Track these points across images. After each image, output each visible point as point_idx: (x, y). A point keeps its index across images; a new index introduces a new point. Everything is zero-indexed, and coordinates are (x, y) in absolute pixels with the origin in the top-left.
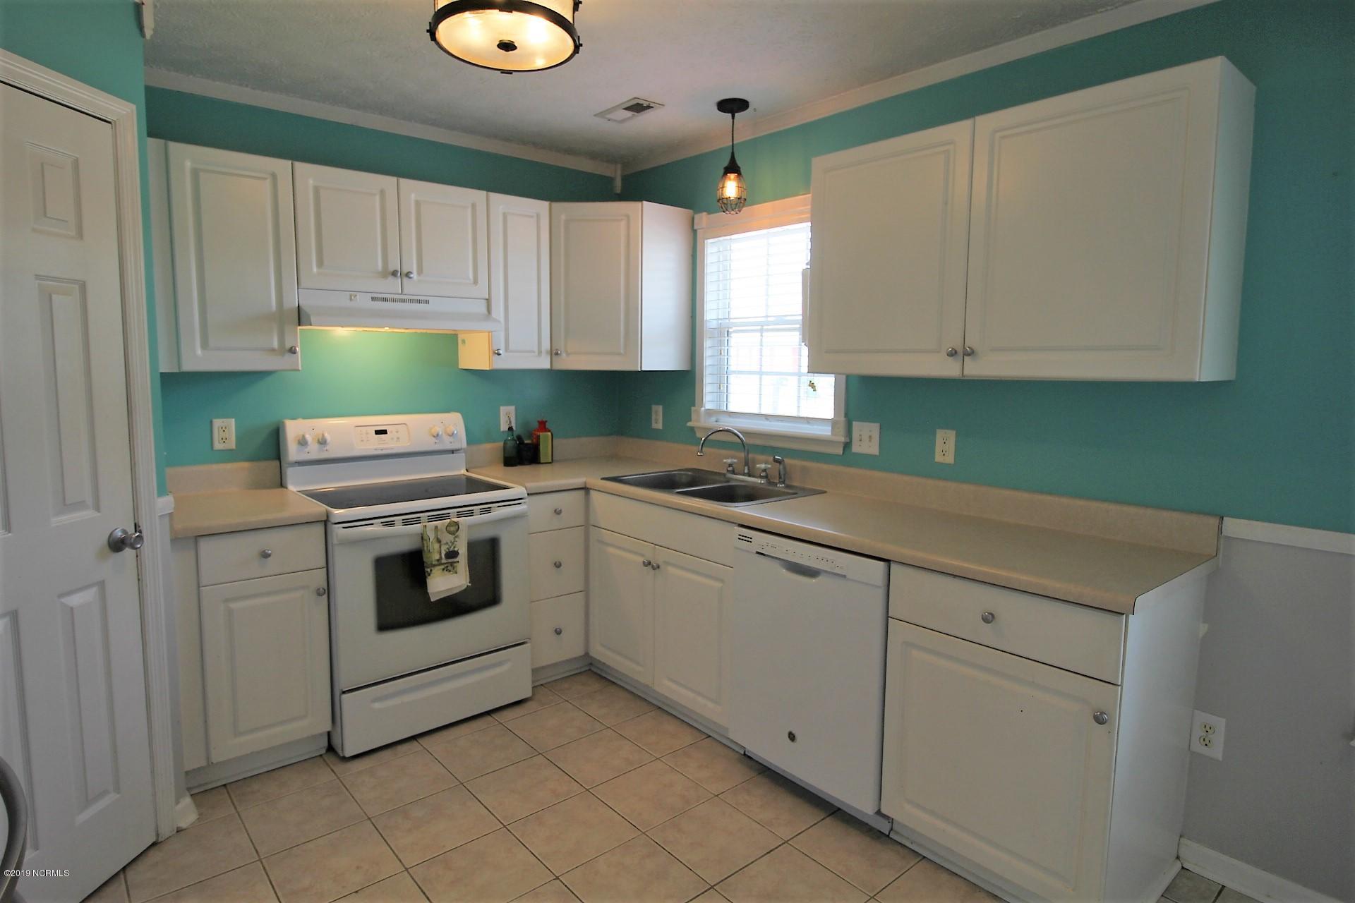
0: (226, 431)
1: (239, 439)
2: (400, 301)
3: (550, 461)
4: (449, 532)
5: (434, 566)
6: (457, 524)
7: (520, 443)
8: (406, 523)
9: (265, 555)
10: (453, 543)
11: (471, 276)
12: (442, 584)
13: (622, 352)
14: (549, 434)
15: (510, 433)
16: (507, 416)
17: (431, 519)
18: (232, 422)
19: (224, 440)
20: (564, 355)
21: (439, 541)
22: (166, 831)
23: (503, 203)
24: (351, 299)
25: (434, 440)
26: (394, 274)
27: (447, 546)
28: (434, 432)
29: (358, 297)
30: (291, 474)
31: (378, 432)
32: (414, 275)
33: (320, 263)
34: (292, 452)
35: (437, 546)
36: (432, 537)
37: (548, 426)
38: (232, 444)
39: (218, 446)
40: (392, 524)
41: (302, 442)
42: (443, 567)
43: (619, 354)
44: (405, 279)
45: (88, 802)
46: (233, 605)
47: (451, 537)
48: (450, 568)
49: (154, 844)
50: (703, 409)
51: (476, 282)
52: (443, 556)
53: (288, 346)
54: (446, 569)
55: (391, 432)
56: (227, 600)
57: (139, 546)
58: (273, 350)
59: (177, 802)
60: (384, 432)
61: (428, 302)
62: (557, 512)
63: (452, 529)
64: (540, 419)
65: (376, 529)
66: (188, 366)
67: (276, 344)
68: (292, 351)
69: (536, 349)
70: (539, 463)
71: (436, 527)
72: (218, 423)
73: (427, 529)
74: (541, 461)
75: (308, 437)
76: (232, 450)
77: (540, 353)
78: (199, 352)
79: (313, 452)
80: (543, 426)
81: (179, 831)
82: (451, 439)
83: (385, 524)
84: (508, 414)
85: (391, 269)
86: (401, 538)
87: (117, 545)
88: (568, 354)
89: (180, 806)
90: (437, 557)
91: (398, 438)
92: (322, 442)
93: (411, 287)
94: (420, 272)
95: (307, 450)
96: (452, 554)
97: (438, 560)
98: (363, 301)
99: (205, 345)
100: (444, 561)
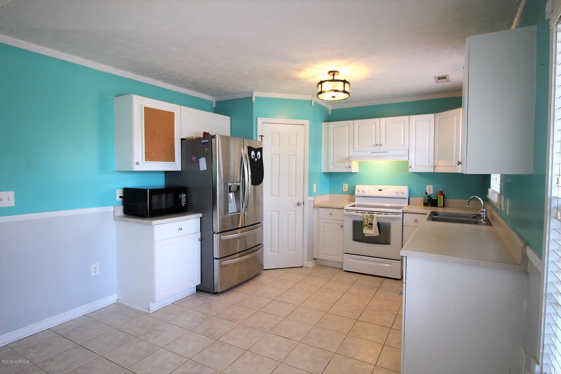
0: (346, 187)
1: (348, 189)
2: (379, 152)
3: (442, 206)
4: (370, 218)
5: (365, 226)
6: (373, 216)
7: (430, 199)
8: (361, 213)
9: (331, 214)
10: (371, 221)
11: (402, 143)
12: (367, 231)
13: (454, 165)
14: (442, 197)
15: (426, 194)
16: (430, 189)
17: (369, 213)
18: (347, 184)
19: (345, 189)
20: (437, 167)
21: (368, 220)
22: (304, 266)
23: (414, 118)
24: (366, 153)
25: (397, 194)
26: (377, 145)
27: (369, 222)
28: (397, 191)
29: (368, 153)
30: (357, 199)
31: (379, 190)
32: (384, 145)
33: (358, 145)
34: (356, 193)
35: (367, 221)
36: (365, 218)
37: (443, 193)
38: (347, 190)
39: (344, 190)
40: (358, 212)
41: (359, 191)
42: (368, 227)
43: (453, 166)
44: (380, 146)
45: (289, 251)
46: (325, 224)
47: (371, 219)
48: (370, 228)
49: (302, 267)
50: (490, 190)
51: (404, 144)
52: (368, 224)
53: (350, 166)
54: (369, 228)
55: (383, 191)
56: (324, 223)
57: (300, 205)
58: (346, 167)
59: (308, 261)
60: (381, 190)
61: (388, 152)
62: (416, 221)
63: (372, 217)
64: (440, 191)
65: (354, 213)
66: (330, 171)
67: (347, 165)
68: (350, 167)
69: (427, 165)
70: (438, 207)
71: (367, 215)
72: (344, 185)
73: (364, 215)
74: (438, 206)
75: (360, 190)
76: (346, 192)
77: (429, 166)
78: (332, 168)
79: (361, 194)
80: (441, 193)
81: (307, 267)
82: (402, 194)
83: (356, 212)
84: (430, 188)
85: (377, 144)
86: (359, 216)
87: (298, 204)
88: (439, 167)
89: (308, 263)
90: (366, 224)
91: (385, 192)
92: (364, 191)
93: (382, 149)
94: (385, 143)
95: (360, 193)
96: (371, 224)
97: (366, 225)
98: (369, 153)
99: (333, 166)
100: (368, 225)
